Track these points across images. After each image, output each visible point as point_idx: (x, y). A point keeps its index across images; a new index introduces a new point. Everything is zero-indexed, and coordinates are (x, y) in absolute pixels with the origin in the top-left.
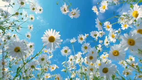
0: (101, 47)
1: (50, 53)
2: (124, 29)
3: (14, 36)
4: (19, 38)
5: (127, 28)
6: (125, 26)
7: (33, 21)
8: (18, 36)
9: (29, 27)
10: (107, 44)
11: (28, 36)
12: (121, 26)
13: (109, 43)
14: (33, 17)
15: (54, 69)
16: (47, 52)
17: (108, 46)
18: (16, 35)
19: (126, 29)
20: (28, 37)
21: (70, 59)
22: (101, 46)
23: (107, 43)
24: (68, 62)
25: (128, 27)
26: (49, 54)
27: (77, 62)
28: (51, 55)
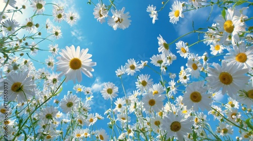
0: (175, 86)
1: (88, 92)
2: (214, 53)
3: (26, 62)
4: (34, 65)
5: (220, 51)
6: (218, 48)
7: (58, 38)
8: (32, 62)
9: (52, 49)
10: (185, 81)
11: (49, 64)
12: (210, 48)
13: (188, 79)
14: (59, 31)
15: (94, 122)
16: (82, 90)
17: (188, 83)
18: (28, 60)
19: (218, 54)
20: (49, 67)
21: (117, 106)
22: (175, 84)
23: (185, 78)
24: (114, 110)
25: (223, 50)
26: (86, 94)
27: (132, 109)
28: (89, 96)
